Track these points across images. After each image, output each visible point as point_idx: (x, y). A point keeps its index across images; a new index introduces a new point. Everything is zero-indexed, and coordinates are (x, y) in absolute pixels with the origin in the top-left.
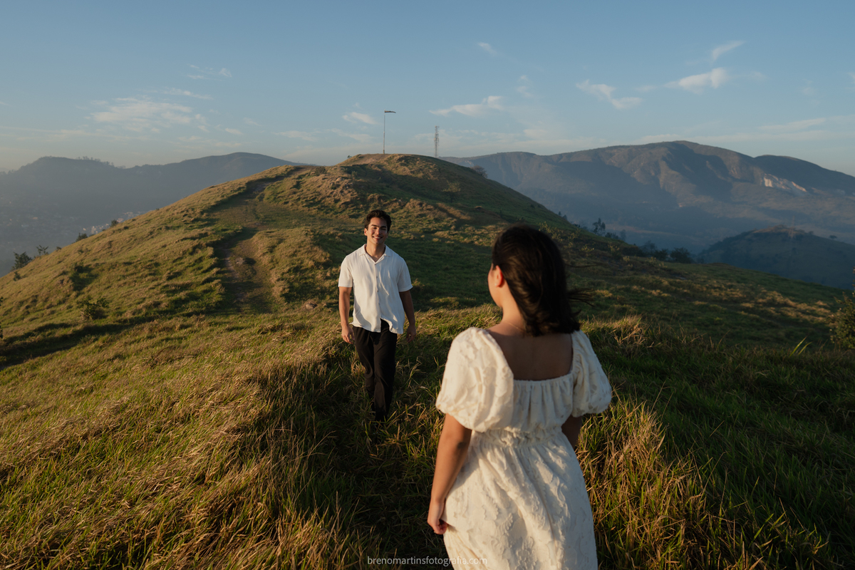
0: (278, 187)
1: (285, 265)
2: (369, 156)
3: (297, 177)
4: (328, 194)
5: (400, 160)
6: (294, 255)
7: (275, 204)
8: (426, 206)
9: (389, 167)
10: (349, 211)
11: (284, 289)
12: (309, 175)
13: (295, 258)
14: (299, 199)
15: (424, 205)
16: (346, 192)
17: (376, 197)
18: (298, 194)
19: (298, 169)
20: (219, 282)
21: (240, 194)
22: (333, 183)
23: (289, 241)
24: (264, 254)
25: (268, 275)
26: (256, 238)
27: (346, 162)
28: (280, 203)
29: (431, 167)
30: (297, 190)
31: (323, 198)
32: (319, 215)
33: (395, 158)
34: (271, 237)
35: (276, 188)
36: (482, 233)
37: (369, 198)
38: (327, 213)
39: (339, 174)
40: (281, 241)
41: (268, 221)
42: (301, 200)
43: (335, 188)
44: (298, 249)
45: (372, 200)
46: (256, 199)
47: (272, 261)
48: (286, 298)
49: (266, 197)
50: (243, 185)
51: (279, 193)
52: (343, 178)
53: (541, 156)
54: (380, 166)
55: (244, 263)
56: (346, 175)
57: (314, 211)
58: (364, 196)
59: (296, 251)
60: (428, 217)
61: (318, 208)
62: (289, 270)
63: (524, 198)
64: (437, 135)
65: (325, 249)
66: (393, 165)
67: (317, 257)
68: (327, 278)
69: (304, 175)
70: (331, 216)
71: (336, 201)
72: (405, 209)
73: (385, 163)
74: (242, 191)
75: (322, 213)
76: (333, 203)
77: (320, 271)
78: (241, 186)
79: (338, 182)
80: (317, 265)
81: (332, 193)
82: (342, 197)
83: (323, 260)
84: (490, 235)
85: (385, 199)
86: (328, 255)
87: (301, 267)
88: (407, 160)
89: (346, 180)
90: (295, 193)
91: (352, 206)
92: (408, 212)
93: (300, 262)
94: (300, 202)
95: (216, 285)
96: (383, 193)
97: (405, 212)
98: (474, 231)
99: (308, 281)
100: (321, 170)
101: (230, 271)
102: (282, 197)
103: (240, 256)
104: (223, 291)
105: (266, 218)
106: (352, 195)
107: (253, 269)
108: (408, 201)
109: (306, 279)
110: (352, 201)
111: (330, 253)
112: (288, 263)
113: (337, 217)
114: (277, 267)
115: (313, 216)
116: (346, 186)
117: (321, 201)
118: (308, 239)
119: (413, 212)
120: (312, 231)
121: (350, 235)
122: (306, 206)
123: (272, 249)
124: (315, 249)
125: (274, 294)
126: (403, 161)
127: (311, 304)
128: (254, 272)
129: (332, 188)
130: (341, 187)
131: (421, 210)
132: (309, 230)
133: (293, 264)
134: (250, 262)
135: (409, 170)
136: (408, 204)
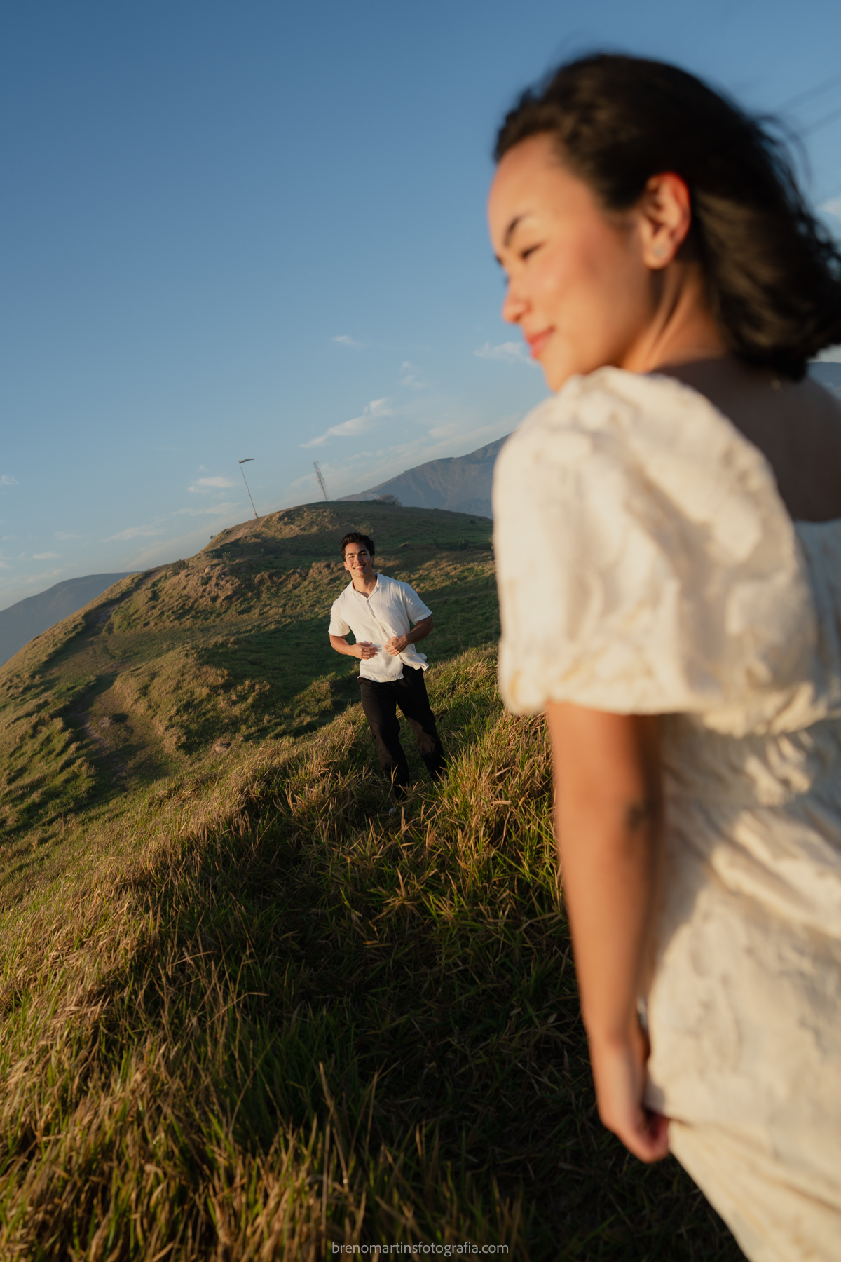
0: (129, 607)
1: (170, 706)
2: (238, 527)
3: (149, 585)
4: (200, 594)
5: (281, 518)
6: (178, 688)
7: (132, 631)
8: (336, 565)
9: (270, 533)
10: (236, 606)
11: (179, 738)
12: (166, 578)
13: (180, 691)
14: (162, 613)
15: (332, 566)
16: (223, 583)
17: (266, 576)
18: (159, 607)
19: (148, 574)
20: (84, 761)
21: (78, 634)
22: (202, 577)
23: (165, 673)
24: (136, 701)
25: (150, 728)
26: (118, 684)
27: (211, 545)
28: (139, 627)
29: (325, 514)
30: (156, 603)
31: (195, 602)
32: (197, 626)
33: (274, 519)
34: (139, 675)
35: (126, 610)
36: (421, 576)
37: (256, 580)
38: (206, 619)
39: (206, 563)
40: (153, 676)
41: (129, 657)
42: (166, 614)
43: (206, 583)
44: (181, 679)
45: (262, 581)
46: (104, 633)
47: (150, 707)
48: (185, 749)
49: (116, 626)
50: (79, 620)
51: (133, 614)
52: (213, 566)
53: (461, 458)
54: (257, 536)
55: (111, 724)
56: (215, 561)
57: (188, 622)
58: (249, 580)
59: (179, 682)
60: (343, 578)
61: (193, 617)
62: (178, 711)
63: (458, 515)
64: (319, 473)
65: (218, 666)
66: (274, 529)
67: (211, 680)
68: (234, 703)
69: (159, 581)
70: (214, 621)
71: (214, 599)
72: (309, 579)
73: (263, 529)
74: (79, 629)
75: (199, 622)
76: (210, 603)
77: (221, 698)
78: (77, 623)
79: (208, 573)
80: (214, 690)
81: (204, 591)
82: (220, 592)
83: (220, 681)
84: (432, 575)
85: (278, 574)
86: (226, 672)
87: (193, 701)
88: (290, 516)
89: (217, 568)
90: (154, 607)
91: (238, 599)
92: (315, 582)
93: (189, 694)
94: (165, 617)
95: (80, 766)
96: (273, 568)
97: (310, 583)
98: (409, 577)
99: (208, 716)
100: (180, 566)
101: (95, 741)
102: (138, 618)
103: (104, 715)
104: (92, 771)
105: (125, 653)
106: (232, 585)
107: (126, 727)
108: (310, 567)
109: (204, 714)
110: (235, 593)
111: (227, 669)
112: (173, 701)
113: (222, 619)
114: (159, 713)
115: (189, 629)
116: (220, 575)
117: (192, 606)
118: (191, 660)
119: (320, 580)
120: (193, 649)
121: (246, 636)
122: (175, 619)
123: (144, 691)
124: (204, 670)
125: (166, 750)
126: (286, 519)
127: (222, 745)
128: (131, 731)
129: (203, 584)
130: (214, 580)
131: (331, 573)
132: (188, 648)
133: (180, 701)
134: (120, 718)
135: (297, 529)
136: (311, 571)
